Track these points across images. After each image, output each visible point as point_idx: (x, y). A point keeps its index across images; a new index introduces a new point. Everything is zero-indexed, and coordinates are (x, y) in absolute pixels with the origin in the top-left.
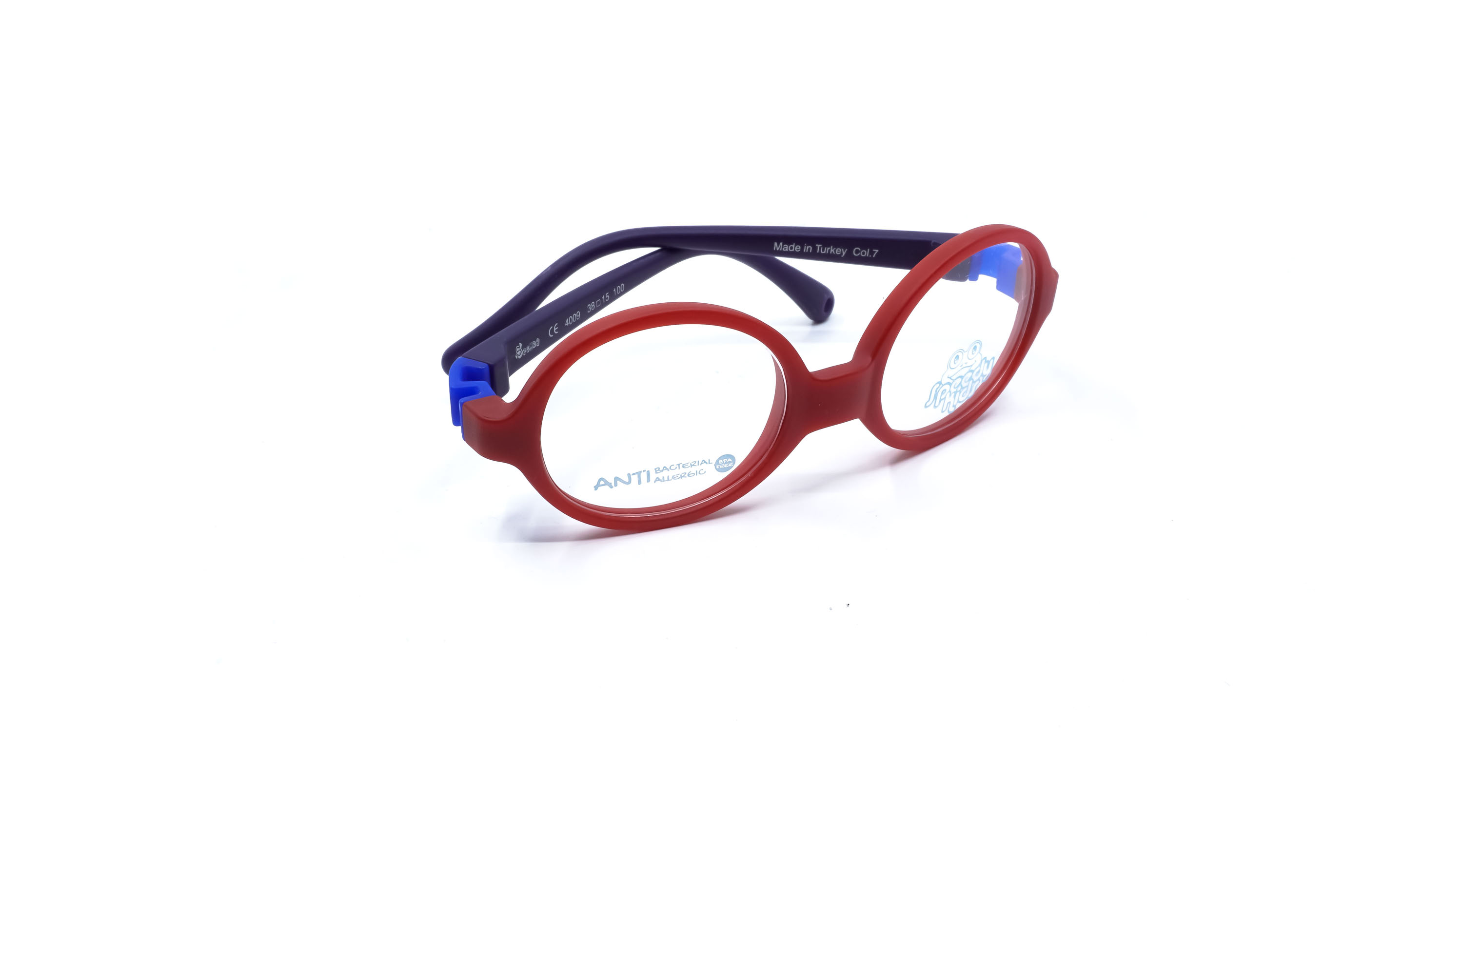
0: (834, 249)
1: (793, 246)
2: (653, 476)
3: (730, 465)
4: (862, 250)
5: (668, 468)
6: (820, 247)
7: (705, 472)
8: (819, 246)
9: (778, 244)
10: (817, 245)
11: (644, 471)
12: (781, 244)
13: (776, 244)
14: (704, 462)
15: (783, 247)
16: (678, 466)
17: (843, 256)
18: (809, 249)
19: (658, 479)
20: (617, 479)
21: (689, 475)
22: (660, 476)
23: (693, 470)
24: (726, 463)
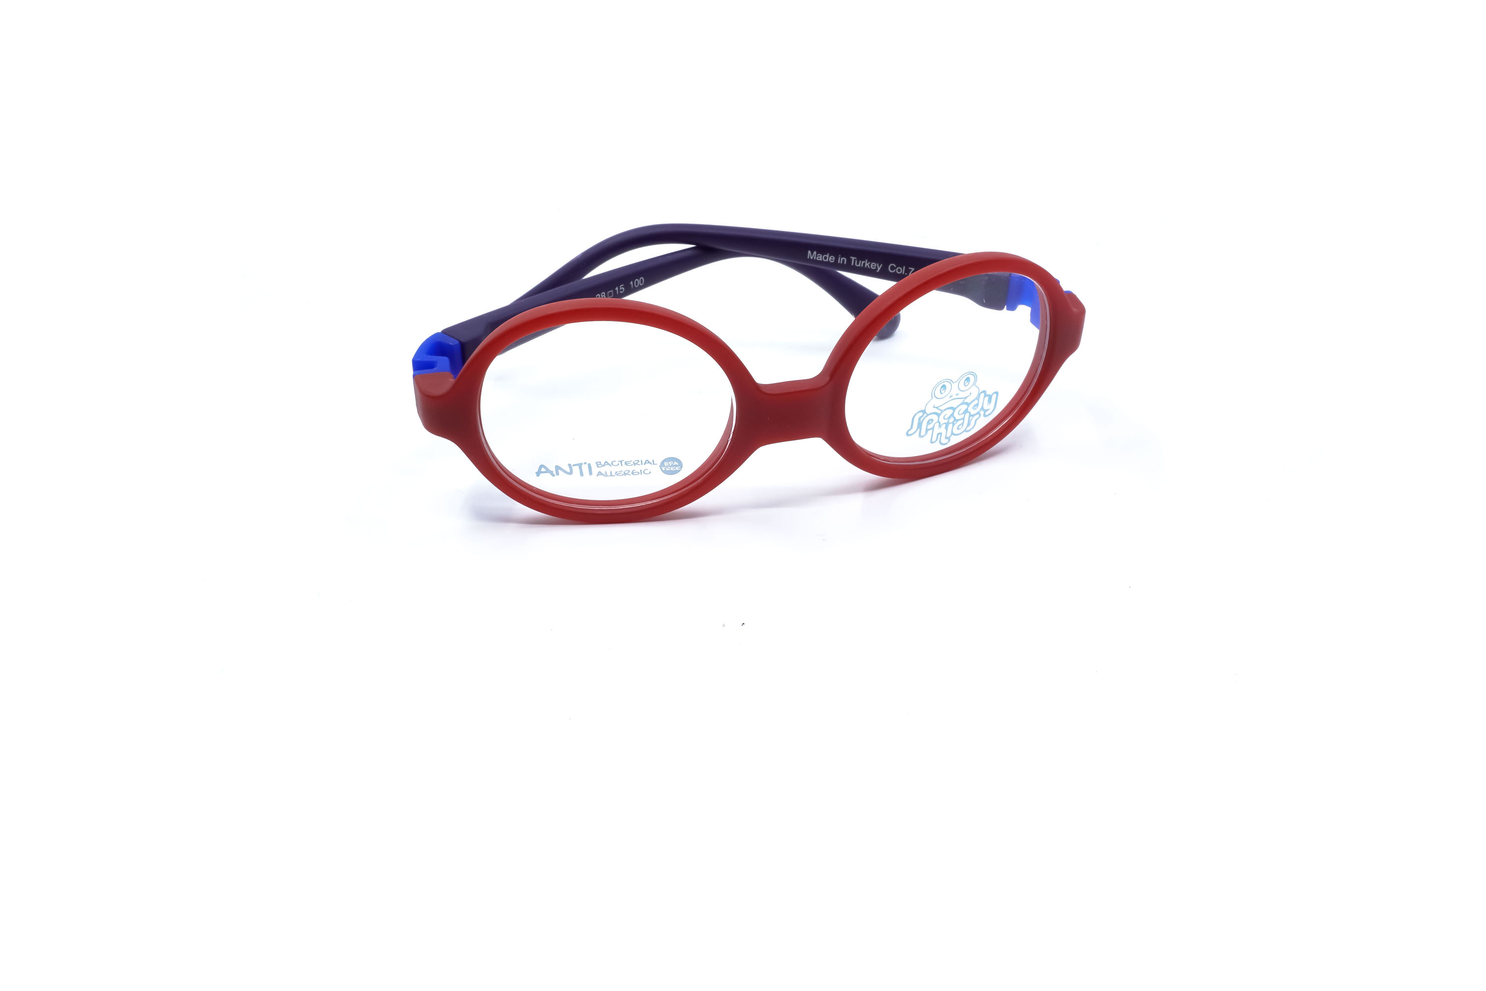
0: (869, 263)
1: (828, 256)
2: (595, 470)
3: (677, 469)
4: (897, 267)
5: (610, 463)
6: (855, 260)
7: (650, 472)
8: (853, 258)
9: (812, 253)
10: (851, 257)
11: (585, 463)
12: (815, 253)
13: (809, 252)
14: (647, 462)
15: (817, 256)
16: (620, 463)
17: (878, 271)
18: (843, 260)
19: (600, 473)
20: (558, 468)
21: (633, 473)
22: (603, 470)
23: (637, 468)
24: (672, 466)
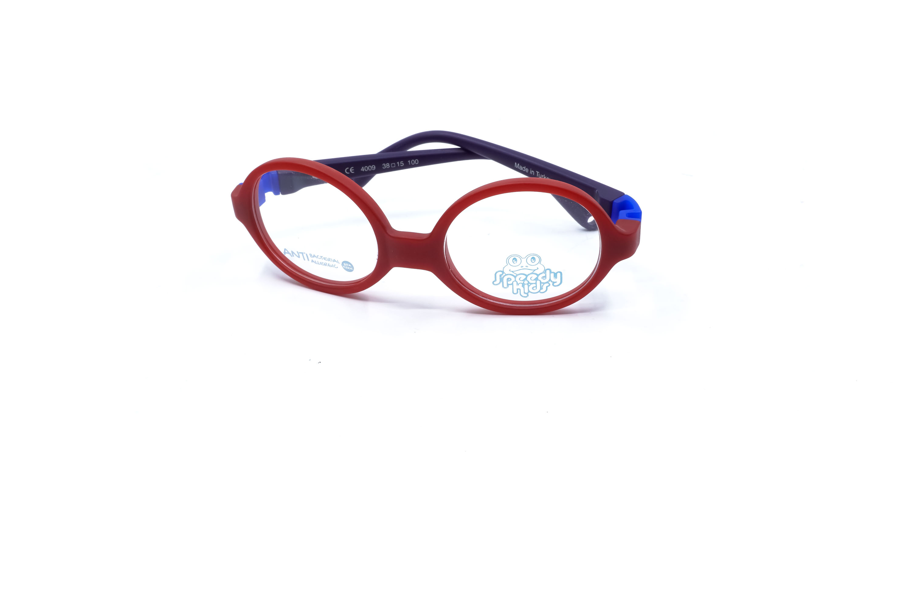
0: (546, 177)
1: (525, 168)
2: (310, 259)
3: (351, 269)
5: (316, 256)
6: (538, 173)
7: (337, 267)
9: (517, 164)
11: (305, 253)
12: (518, 164)
13: (516, 163)
14: (334, 261)
15: (519, 167)
16: (321, 257)
18: (533, 172)
19: (312, 261)
20: (293, 252)
21: (329, 265)
22: (314, 259)
23: (331, 263)
24: (348, 266)
